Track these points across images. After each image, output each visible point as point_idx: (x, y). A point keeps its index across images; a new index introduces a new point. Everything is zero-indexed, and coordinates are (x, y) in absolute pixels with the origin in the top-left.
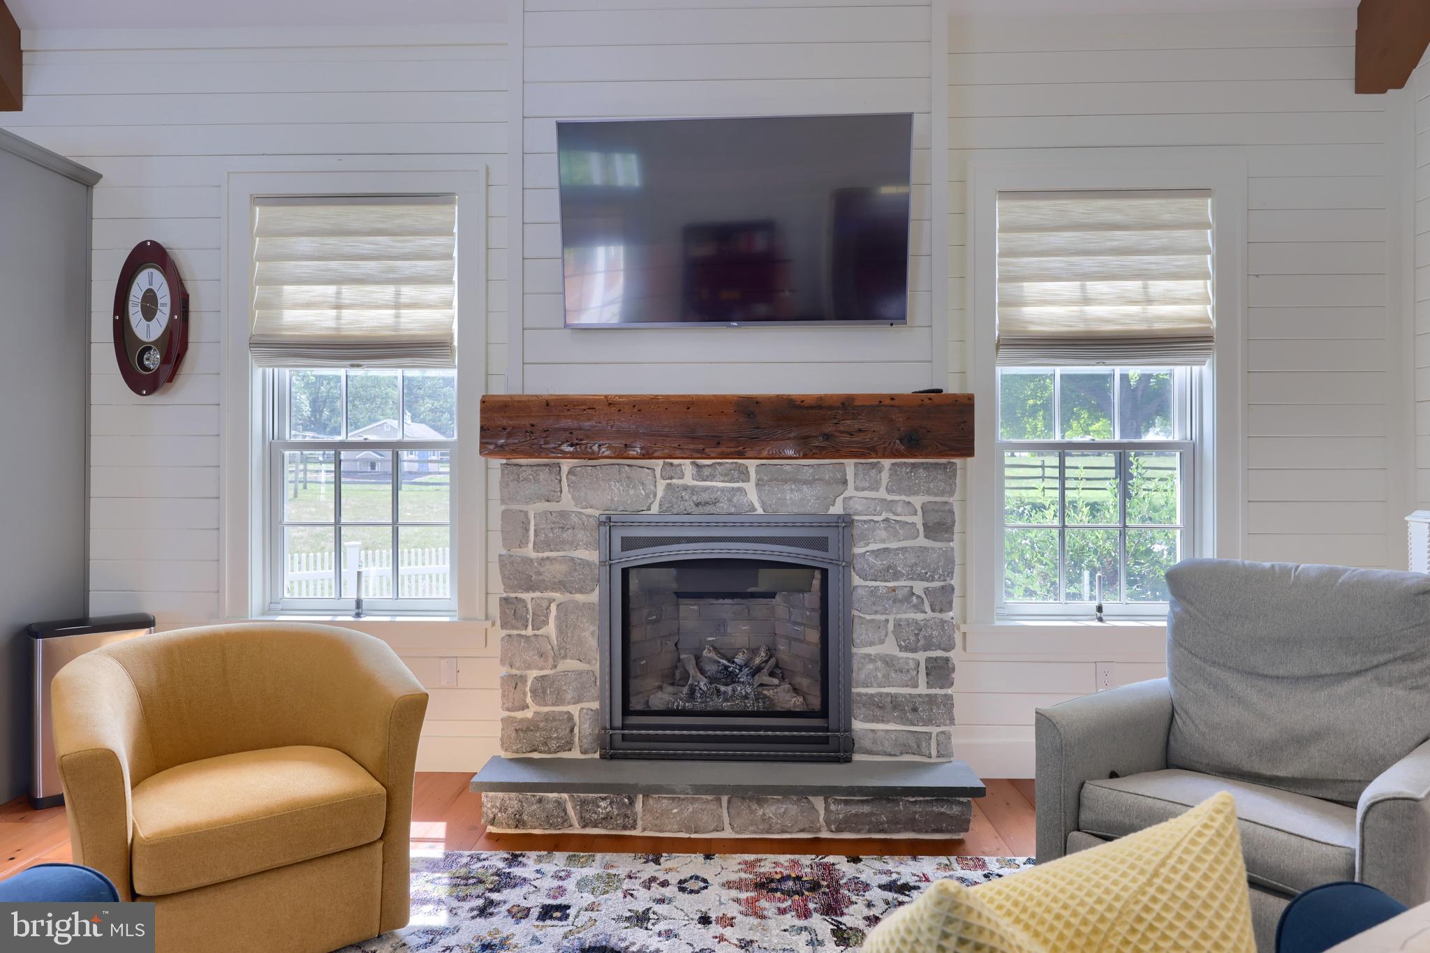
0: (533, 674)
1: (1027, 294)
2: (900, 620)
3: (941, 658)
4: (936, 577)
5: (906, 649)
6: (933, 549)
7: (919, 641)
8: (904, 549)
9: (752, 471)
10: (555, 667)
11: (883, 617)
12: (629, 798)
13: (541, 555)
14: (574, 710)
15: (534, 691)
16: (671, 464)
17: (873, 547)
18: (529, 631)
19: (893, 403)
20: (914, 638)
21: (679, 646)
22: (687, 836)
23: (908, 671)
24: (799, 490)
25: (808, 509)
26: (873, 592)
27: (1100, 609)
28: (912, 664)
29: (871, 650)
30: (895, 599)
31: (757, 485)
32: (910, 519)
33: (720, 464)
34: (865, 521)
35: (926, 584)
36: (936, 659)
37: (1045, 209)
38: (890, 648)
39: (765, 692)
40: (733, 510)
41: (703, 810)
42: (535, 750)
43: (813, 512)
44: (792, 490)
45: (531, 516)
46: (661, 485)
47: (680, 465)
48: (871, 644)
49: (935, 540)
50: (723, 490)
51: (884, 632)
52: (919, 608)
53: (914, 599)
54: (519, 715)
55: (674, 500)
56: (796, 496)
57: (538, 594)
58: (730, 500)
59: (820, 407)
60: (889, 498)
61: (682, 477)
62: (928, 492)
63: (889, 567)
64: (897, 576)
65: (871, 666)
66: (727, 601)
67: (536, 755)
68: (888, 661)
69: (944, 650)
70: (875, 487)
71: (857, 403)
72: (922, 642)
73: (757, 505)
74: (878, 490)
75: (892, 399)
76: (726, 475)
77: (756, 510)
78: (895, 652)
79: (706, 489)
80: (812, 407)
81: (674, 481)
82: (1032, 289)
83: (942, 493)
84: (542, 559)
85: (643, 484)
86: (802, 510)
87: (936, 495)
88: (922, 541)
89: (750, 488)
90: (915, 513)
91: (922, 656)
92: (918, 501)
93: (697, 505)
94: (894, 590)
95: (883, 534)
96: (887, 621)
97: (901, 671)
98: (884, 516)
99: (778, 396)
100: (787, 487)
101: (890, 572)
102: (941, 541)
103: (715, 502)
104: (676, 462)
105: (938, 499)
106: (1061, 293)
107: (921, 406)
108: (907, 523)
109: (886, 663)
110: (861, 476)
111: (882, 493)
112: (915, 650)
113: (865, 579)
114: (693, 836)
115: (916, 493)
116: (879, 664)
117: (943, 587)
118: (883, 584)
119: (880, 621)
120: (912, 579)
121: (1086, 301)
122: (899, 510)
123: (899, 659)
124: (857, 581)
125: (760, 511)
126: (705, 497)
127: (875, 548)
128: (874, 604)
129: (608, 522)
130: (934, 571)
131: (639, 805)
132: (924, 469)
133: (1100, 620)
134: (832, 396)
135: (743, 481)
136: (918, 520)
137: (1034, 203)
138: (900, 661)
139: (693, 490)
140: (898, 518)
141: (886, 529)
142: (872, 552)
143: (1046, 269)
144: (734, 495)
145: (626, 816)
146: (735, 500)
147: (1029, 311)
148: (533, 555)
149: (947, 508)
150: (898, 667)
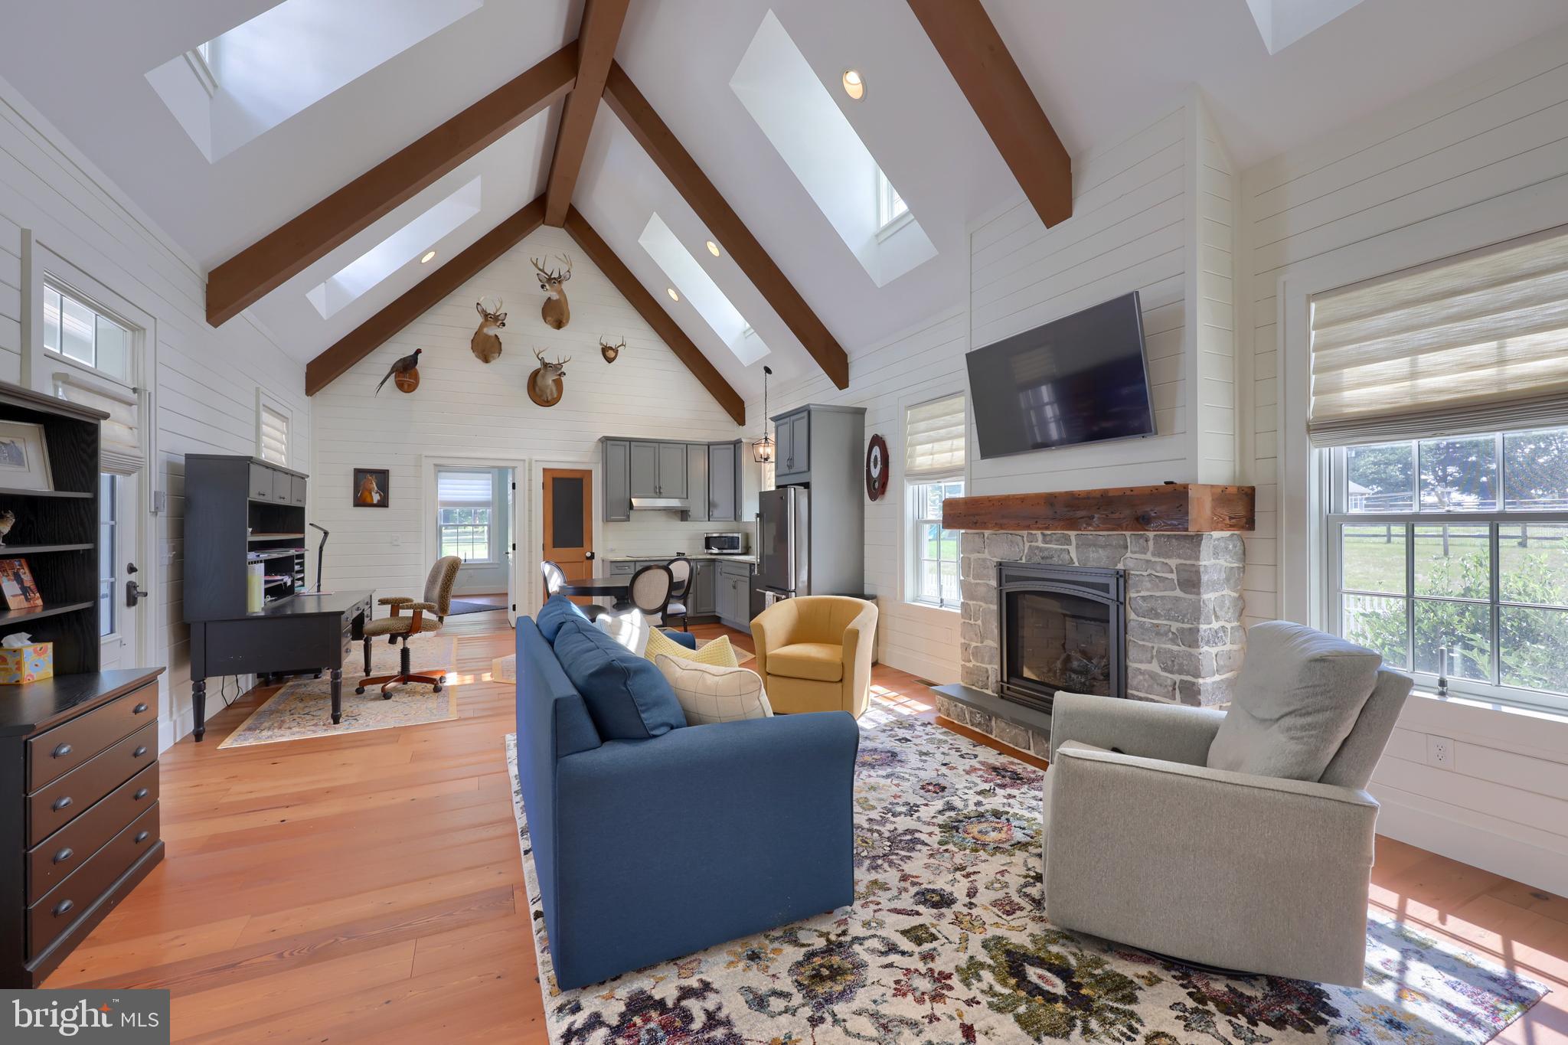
0: (974, 644)
1: (1345, 380)
2: (1161, 648)
3: (1190, 682)
4: (1186, 620)
5: (1165, 669)
6: (1185, 599)
7: (1174, 666)
8: (1162, 598)
9: (1073, 539)
10: (982, 642)
11: (1150, 645)
12: (989, 717)
13: (976, 581)
14: (989, 667)
15: (973, 653)
16: (1031, 534)
17: (1143, 594)
18: (972, 622)
19: (1132, 493)
20: (1171, 664)
21: (1066, 647)
22: (1013, 746)
23: (1166, 686)
24: (1098, 552)
25: (1102, 564)
26: (1142, 625)
27: (1442, 683)
28: (1169, 682)
29: (1143, 667)
30: (1158, 632)
31: (1076, 547)
32: (1169, 576)
33: (1055, 534)
34: (1137, 575)
35: (1181, 625)
36: (1186, 682)
37: (1367, 297)
38: (1154, 667)
39: (1095, 683)
40: (1060, 562)
41: (1020, 734)
42: (973, 685)
43: (1105, 566)
44: (1093, 552)
45: (972, 560)
46: (1027, 545)
47: (1035, 534)
48: (1141, 662)
49: (1185, 593)
50: (1056, 550)
51: (1150, 656)
52: (1173, 641)
53: (1170, 635)
54: (968, 664)
55: (1032, 555)
56: (1095, 555)
57: (974, 602)
58: (1059, 556)
59: (1088, 498)
60: (1153, 559)
61: (1037, 541)
62: (1179, 556)
63: (1152, 609)
64: (1157, 616)
65: (1141, 677)
66: (1092, 623)
67: (974, 688)
68: (1153, 676)
69: (1193, 676)
70: (1144, 551)
71: (1110, 494)
72: (1176, 668)
73: (1075, 560)
74: (1145, 554)
75: (1132, 491)
76: (1058, 541)
77: (1074, 563)
78: (1158, 670)
79: (1047, 549)
80: (1085, 498)
81: (1033, 544)
82: (1350, 374)
83: (1189, 558)
84: (976, 583)
85: (1018, 545)
86: (1098, 565)
87: (1185, 559)
88: (1178, 593)
89: (1072, 549)
90: (1172, 572)
91: (1177, 678)
92: (1173, 562)
93: (1042, 558)
94: (1157, 626)
95: (1149, 585)
96: (1153, 647)
97: (1161, 685)
98: (1149, 572)
99: (1066, 492)
100: (1090, 549)
101: (1153, 613)
102: (1191, 594)
103: (1052, 557)
104: (1034, 532)
105: (1188, 562)
106: (1385, 372)
107: (1151, 494)
108: (1167, 578)
109: (1150, 676)
110: (1134, 543)
111: (1149, 556)
112: (1171, 672)
113: (1138, 616)
114: (1016, 748)
115: (1170, 557)
116: (1147, 676)
117: (1190, 629)
118: (1149, 620)
119: (1148, 647)
120: (1168, 619)
121: (1414, 375)
122: (1158, 568)
123: (1160, 676)
124: (1132, 616)
125: (1077, 564)
126: (1046, 554)
127: (1145, 595)
128: (1142, 634)
129: (1000, 566)
130: (1184, 616)
131: (993, 723)
132: (1176, 539)
133: (1442, 694)
134: (1095, 491)
135: (1067, 545)
136: (1174, 576)
137: (1354, 294)
138: (1162, 678)
139: (1040, 549)
140: (1157, 574)
141: (1150, 581)
142: (1142, 597)
143: (1366, 352)
144: (1061, 554)
145: (988, 726)
146: (1061, 556)
147: (1348, 395)
148: (973, 581)
149: (1194, 569)
150: (1159, 682)
